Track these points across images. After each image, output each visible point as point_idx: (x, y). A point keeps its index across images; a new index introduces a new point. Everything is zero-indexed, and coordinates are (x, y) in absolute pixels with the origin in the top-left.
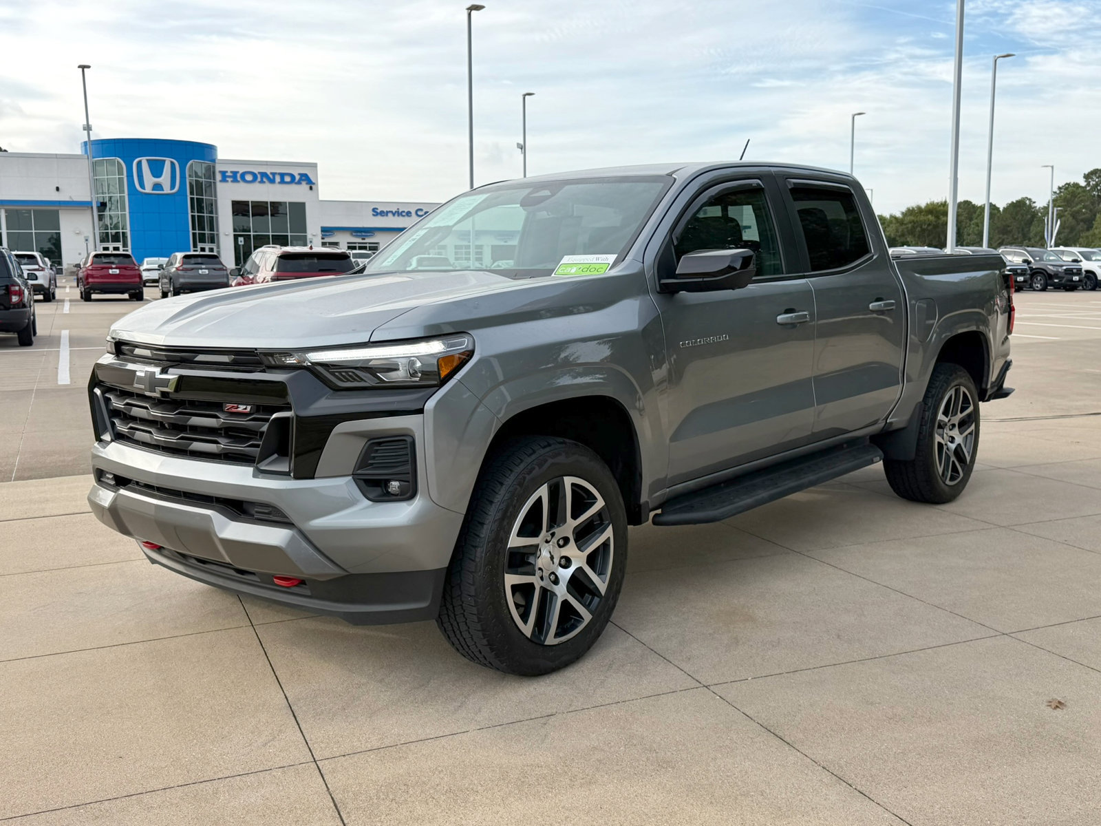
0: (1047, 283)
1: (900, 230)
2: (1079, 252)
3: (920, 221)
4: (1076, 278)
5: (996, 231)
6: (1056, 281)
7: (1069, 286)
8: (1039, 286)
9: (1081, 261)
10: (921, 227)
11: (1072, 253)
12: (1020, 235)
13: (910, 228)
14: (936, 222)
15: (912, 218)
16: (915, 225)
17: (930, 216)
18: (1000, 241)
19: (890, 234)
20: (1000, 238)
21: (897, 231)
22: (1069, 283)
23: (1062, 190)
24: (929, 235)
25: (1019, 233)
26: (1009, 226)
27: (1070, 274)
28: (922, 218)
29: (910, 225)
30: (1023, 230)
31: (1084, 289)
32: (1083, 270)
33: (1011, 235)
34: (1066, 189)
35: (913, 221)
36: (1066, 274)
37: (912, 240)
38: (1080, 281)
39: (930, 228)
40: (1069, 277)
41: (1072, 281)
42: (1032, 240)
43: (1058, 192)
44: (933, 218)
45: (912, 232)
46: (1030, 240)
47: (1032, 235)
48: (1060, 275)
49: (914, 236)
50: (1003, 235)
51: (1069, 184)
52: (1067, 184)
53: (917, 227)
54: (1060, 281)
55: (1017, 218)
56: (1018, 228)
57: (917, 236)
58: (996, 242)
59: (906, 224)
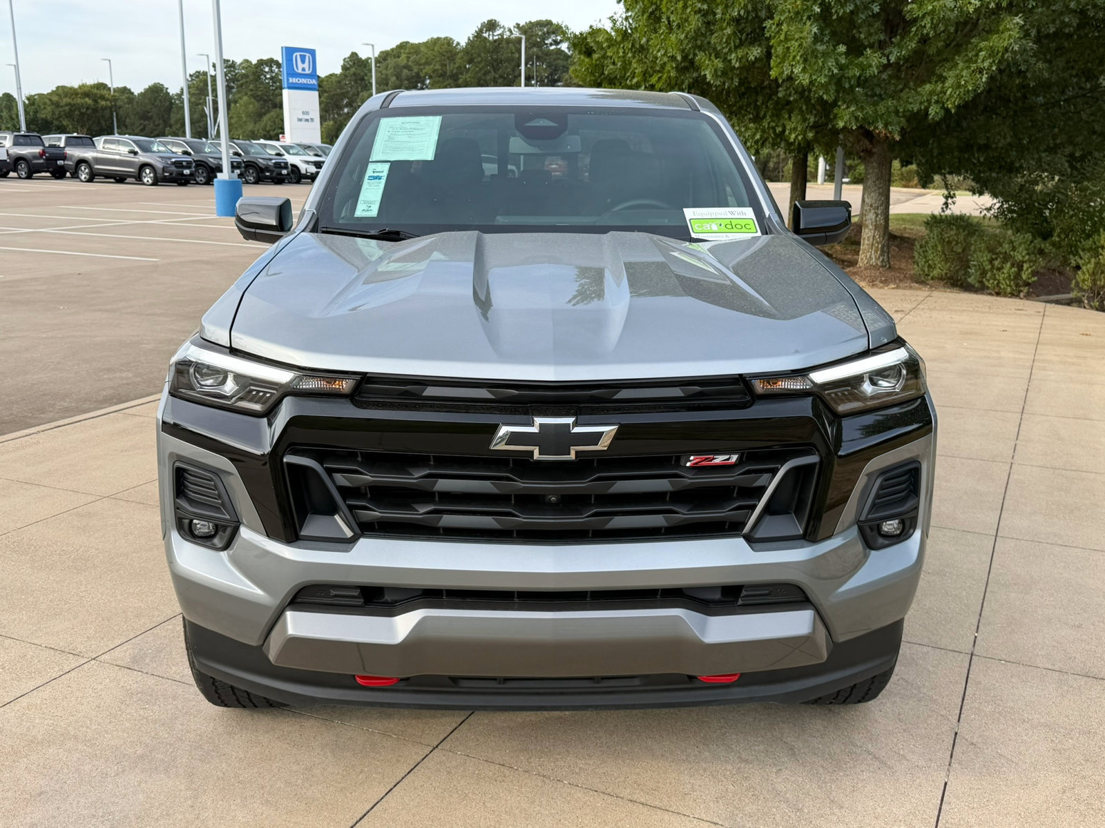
0: (259, 177)
1: (57, 113)
2: (281, 146)
3: (78, 104)
4: (284, 172)
5: (137, 117)
6: (268, 174)
7: (278, 179)
8: (252, 178)
9: (283, 155)
10: (79, 111)
11: (274, 147)
12: (161, 121)
13: (67, 111)
14: (94, 105)
15: (67, 100)
16: (73, 108)
17: (87, 99)
18: (141, 127)
19: (46, 117)
20: (141, 124)
21: (53, 113)
22: (279, 177)
23: (194, 78)
24: (88, 120)
25: (159, 119)
26: (148, 112)
27: (279, 168)
28: (79, 101)
29: (67, 108)
30: (163, 116)
31: (289, 183)
32: (289, 165)
33: (152, 121)
34: (197, 77)
35: (70, 104)
36: (275, 167)
37: (68, 123)
38: (288, 174)
39: (89, 111)
40: (278, 170)
41: (281, 174)
42: (174, 127)
43: (190, 79)
44: (91, 101)
45: (69, 115)
46: (171, 126)
47: (172, 121)
48: (271, 168)
49: (73, 120)
50: (144, 120)
51: (199, 72)
52: (197, 72)
53: (75, 110)
54: (271, 174)
55: (156, 104)
56: (158, 114)
57: (75, 120)
58: (138, 127)
59: (62, 107)
